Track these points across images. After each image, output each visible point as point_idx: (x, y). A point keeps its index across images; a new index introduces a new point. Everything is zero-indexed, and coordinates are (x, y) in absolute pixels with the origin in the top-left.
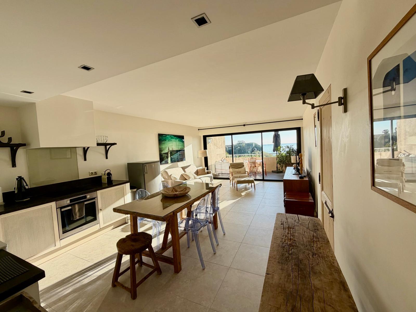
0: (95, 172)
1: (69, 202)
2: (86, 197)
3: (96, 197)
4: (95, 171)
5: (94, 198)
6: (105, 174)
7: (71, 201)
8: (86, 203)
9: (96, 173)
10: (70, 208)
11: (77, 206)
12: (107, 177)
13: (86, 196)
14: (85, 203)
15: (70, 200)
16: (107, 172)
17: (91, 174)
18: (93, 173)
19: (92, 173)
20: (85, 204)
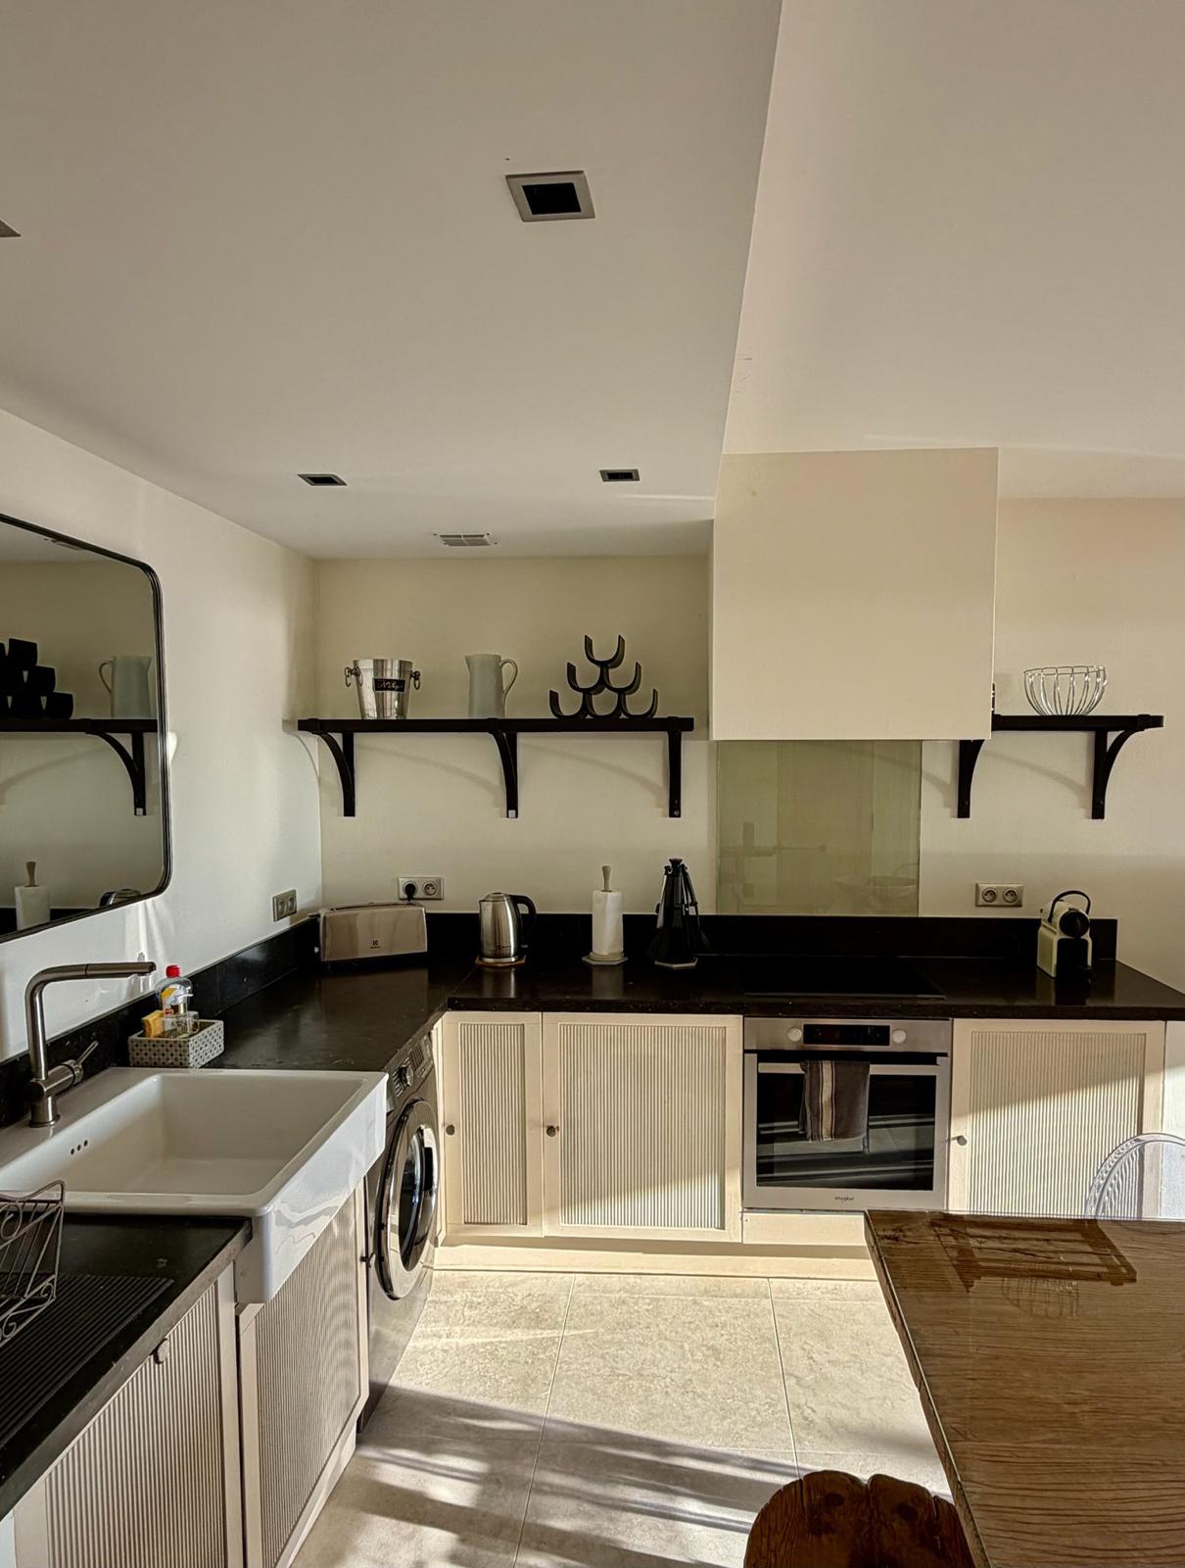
0: (1012, 892)
1: (797, 1035)
2: (883, 1035)
3: (945, 1055)
4: (1014, 886)
5: (929, 1058)
6: (1053, 920)
7: (810, 1033)
8: (875, 1069)
9: (1014, 898)
10: (794, 1068)
11: (827, 1070)
12: (1061, 942)
13: (888, 1028)
14: (872, 1066)
15: (806, 1026)
16: (1063, 908)
17: (988, 898)
18: (1000, 895)
19: (992, 893)
20: (872, 1076)
